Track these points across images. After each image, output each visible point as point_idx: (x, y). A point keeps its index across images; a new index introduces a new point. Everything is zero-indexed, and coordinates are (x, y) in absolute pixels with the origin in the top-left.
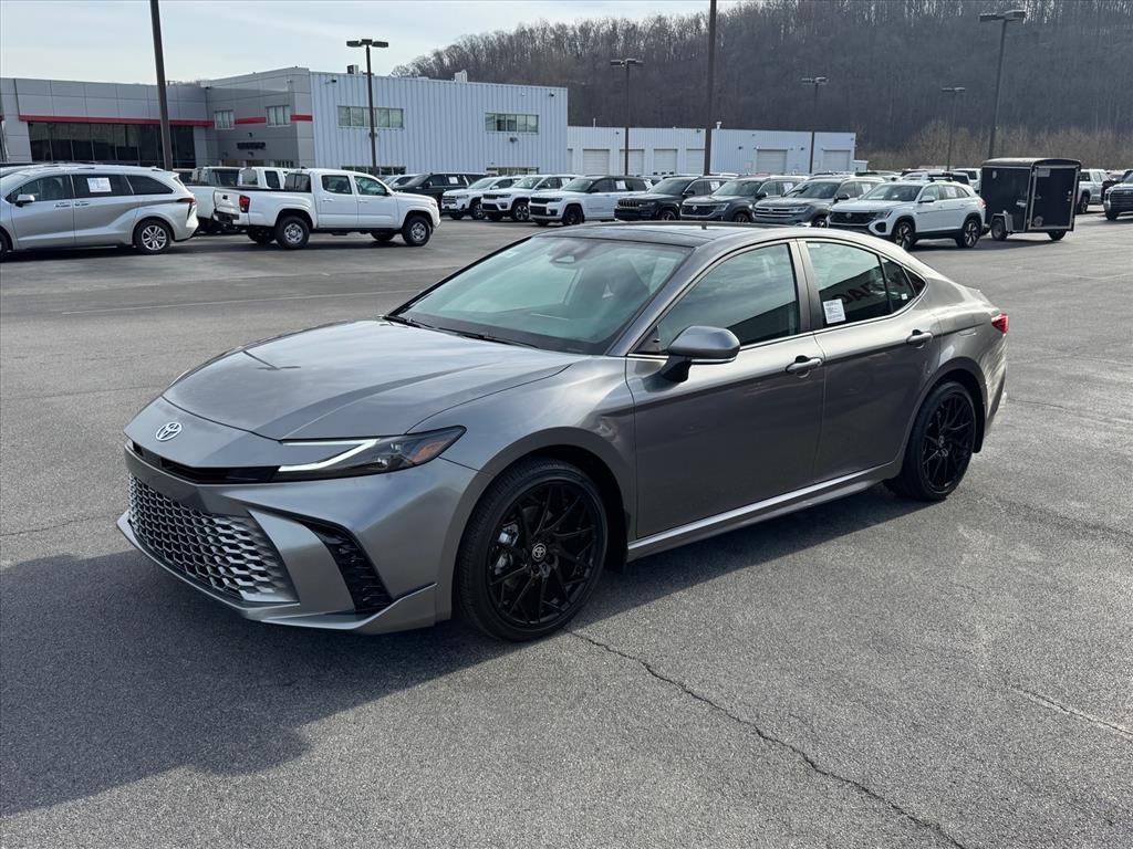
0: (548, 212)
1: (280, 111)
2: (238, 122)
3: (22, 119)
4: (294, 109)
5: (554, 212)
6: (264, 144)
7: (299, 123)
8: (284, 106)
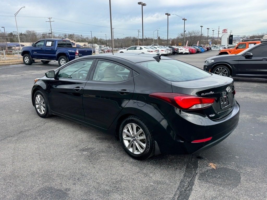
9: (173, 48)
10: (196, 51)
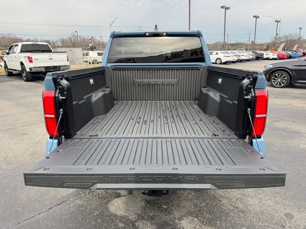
9: (256, 53)
10: (287, 57)
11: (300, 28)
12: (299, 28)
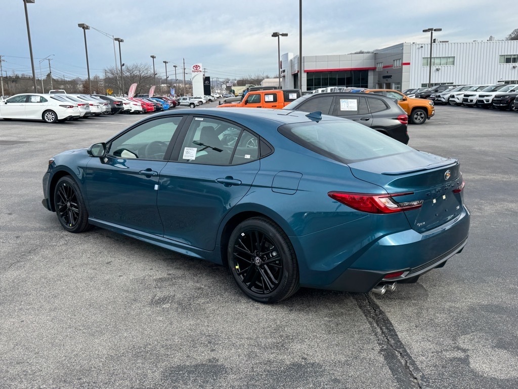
0: (469, 101)
1: (398, 61)
2: (384, 67)
3: (305, 71)
4: (402, 61)
5: (472, 101)
6: (391, 76)
7: (403, 66)
8: (399, 59)
9: (112, 101)
10: (155, 108)
11: (153, 57)
12: (151, 57)
